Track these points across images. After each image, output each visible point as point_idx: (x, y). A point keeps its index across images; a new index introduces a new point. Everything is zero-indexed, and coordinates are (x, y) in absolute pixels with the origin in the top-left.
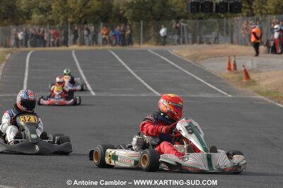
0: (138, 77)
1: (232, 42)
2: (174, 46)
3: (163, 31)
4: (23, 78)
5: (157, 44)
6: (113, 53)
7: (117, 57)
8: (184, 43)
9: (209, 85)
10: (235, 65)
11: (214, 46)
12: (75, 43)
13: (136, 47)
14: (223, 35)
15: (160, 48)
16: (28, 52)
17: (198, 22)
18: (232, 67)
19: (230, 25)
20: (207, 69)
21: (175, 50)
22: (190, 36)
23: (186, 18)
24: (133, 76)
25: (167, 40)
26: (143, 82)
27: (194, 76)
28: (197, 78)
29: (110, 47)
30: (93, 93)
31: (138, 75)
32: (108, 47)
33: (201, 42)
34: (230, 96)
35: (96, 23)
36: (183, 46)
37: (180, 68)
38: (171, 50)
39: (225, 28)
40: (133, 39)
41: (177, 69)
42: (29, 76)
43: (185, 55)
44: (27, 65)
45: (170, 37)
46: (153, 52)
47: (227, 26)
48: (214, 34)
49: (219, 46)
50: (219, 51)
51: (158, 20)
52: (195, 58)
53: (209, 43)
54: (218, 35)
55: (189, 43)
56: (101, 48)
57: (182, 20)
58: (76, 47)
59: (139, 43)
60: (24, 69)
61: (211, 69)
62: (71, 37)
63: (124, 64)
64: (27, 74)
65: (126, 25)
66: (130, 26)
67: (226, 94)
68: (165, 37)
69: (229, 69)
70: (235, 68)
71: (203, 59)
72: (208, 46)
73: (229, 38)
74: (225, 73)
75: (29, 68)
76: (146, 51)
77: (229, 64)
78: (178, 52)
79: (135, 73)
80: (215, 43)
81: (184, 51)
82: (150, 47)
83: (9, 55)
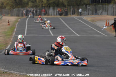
0: (70, 29)
1: (108, 14)
2: (85, 16)
3: (80, 10)
4: (25, 29)
5: (78, 15)
6: (60, 19)
7: (62, 20)
8: (88, 14)
9: (98, 32)
10: (109, 24)
11: (101, 16)
13: (69, 16)
14: (104, 11)
16: (27, 18)
17: (94, 6)
18: (108, 24)
19: (107, 7)
20: (98, 25)
21: (85, 18)
22: (91, 12)
24: (68, 28)
25: (82, 13)
26: (72, 30)
27: (92, 28)
28: (94, 29)
30: (53, 35)
31: (70, 28)
32: (59, 16)
34: (107, 36)
35: (54, 7)
36: (88, 16)
37: (87, 25)
38: (83, 18)
39: (105, 9)
40: (69, 13)
41: (86, 25)
42: (27, 28)
44: (27, 24)
45: (83, 12)
46: (76, 19)
47: (106, 8)
48: (101, 11)
49: (102, 16)
50: (102, 18)
51: (78, 5)
52: (93, 21)
53: (99, 15)
54: (102, 11)
55: (90, 15)
56: (55, 17)
57: (88, 6)
58: (46, 16)
59: (71, 15)
60: (25, 25)
61: (99, 25)
63: (65, 23)
64: (26, 27)
65: (65, 7)
66: (67, 8)
67: (105, 35)
69: (106, 25)
71: (96, 21)
72: (98, 16)
73: (106, 13)
76: (73, 18)
77: (106, 23)
78: (86, 18)
79: (69, 27)
80: (101, 15)
81: (88, 18)
82: (75, 17)
83: (19, 20)
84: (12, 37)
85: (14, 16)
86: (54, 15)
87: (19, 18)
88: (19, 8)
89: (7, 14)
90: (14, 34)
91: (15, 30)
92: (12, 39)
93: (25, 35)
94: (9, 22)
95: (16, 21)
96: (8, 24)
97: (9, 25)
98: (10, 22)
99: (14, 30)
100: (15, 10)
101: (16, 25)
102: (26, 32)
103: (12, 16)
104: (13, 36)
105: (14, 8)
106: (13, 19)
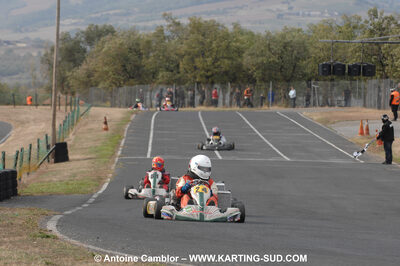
0: (267, 141)
1: (365, 106)
3: (292, 93)
4: (148, 141)
5: (286, 107)
6: (241, 115)
7: (244, 119)
8: (314, 105)
9: (341, 150)
10: (368, 129)
11: (346, 109)
12: (201, 103)
13: (265, 108)
14: (355, 96)
15: (290, 110)
16: (153, 113)
17: (329, 83)
18: (365, 132)
19: (362, 87)
20: (339, 133)
21: (305, 113)
22: (321, 98)
23: (317, 80)
24: (261, 139)
26: (271, 146)
27: (324, 140)
28: (328, 142)
29: (238, 108)
30: (220, 158)
31: (267, 139)
32: (236, 108)
33: (332, 105)
34: (362, 161)
35: (223, 84)
38: (302, 113)
39: (357, 90)
41: (307, 132)
42: (154, 137)
43: (315, 118)
44: (152, 127)
46: (282, 115)
49: (351, 109)
50: (351, 114)
51: (288, 81)
52: (327, 121)
53: (341, 106)
55: (319, 105)
56: (228, 109)
57: (313, 82)
58: (203, 108)
60: (150, 130)
61: (343, 133)
62: (198, 98)
63: (252, 126)
64: (151, 135)
65: (254, 85)
67: (358, 160)
68: (294, 99)
69: (362, 133)
70: (368, 133)
71: (334, 123)
72: (341, 109)
73: (362, 101)
74: (358, 138)
75: (154, 129)
76: (275, 113)
77: (362, 128)
78: (308, 114)
79: (264, 136)
80: (346, 105)
81: (314, 114)
82: (279, 109)
83: (134, 116)
84: (114, 162)
85: (120, 107)
86: (224, 104)
87: (132, 113)
88: (132, 85)
89: (102, 100)
90: (119, 153)
91: (123, 142)
92: (113, 167)
93: (149, 156)
94: (106, 123)
95: (125, 120)
96: (104, 126)
97: (106, 129)
98: (111, 121)
99: (119, 143)
100: (121, 90)
101: (124, 131)
102: (150, 149)
103: (113, 105)
104: (117, 159)
105: (120, 86)
106: (116, 113)
